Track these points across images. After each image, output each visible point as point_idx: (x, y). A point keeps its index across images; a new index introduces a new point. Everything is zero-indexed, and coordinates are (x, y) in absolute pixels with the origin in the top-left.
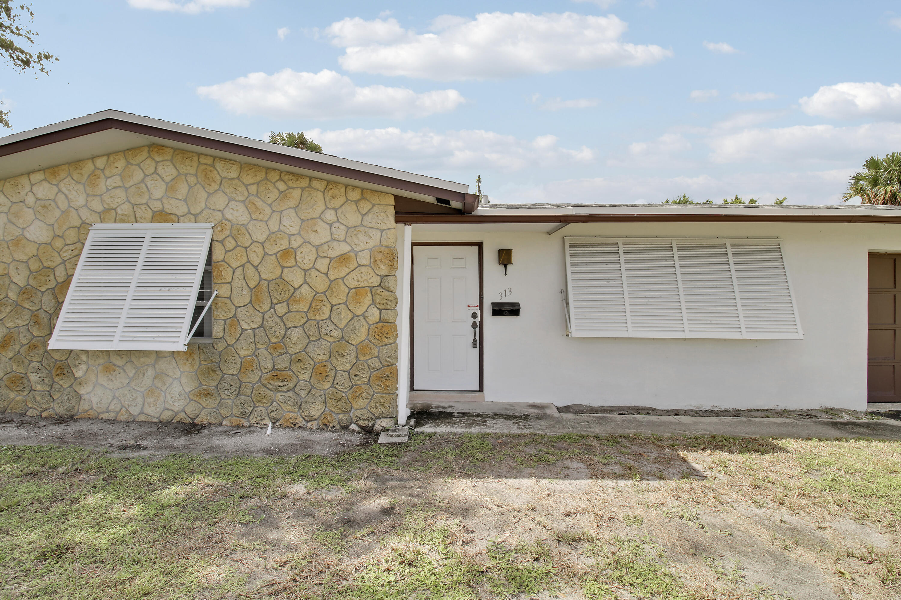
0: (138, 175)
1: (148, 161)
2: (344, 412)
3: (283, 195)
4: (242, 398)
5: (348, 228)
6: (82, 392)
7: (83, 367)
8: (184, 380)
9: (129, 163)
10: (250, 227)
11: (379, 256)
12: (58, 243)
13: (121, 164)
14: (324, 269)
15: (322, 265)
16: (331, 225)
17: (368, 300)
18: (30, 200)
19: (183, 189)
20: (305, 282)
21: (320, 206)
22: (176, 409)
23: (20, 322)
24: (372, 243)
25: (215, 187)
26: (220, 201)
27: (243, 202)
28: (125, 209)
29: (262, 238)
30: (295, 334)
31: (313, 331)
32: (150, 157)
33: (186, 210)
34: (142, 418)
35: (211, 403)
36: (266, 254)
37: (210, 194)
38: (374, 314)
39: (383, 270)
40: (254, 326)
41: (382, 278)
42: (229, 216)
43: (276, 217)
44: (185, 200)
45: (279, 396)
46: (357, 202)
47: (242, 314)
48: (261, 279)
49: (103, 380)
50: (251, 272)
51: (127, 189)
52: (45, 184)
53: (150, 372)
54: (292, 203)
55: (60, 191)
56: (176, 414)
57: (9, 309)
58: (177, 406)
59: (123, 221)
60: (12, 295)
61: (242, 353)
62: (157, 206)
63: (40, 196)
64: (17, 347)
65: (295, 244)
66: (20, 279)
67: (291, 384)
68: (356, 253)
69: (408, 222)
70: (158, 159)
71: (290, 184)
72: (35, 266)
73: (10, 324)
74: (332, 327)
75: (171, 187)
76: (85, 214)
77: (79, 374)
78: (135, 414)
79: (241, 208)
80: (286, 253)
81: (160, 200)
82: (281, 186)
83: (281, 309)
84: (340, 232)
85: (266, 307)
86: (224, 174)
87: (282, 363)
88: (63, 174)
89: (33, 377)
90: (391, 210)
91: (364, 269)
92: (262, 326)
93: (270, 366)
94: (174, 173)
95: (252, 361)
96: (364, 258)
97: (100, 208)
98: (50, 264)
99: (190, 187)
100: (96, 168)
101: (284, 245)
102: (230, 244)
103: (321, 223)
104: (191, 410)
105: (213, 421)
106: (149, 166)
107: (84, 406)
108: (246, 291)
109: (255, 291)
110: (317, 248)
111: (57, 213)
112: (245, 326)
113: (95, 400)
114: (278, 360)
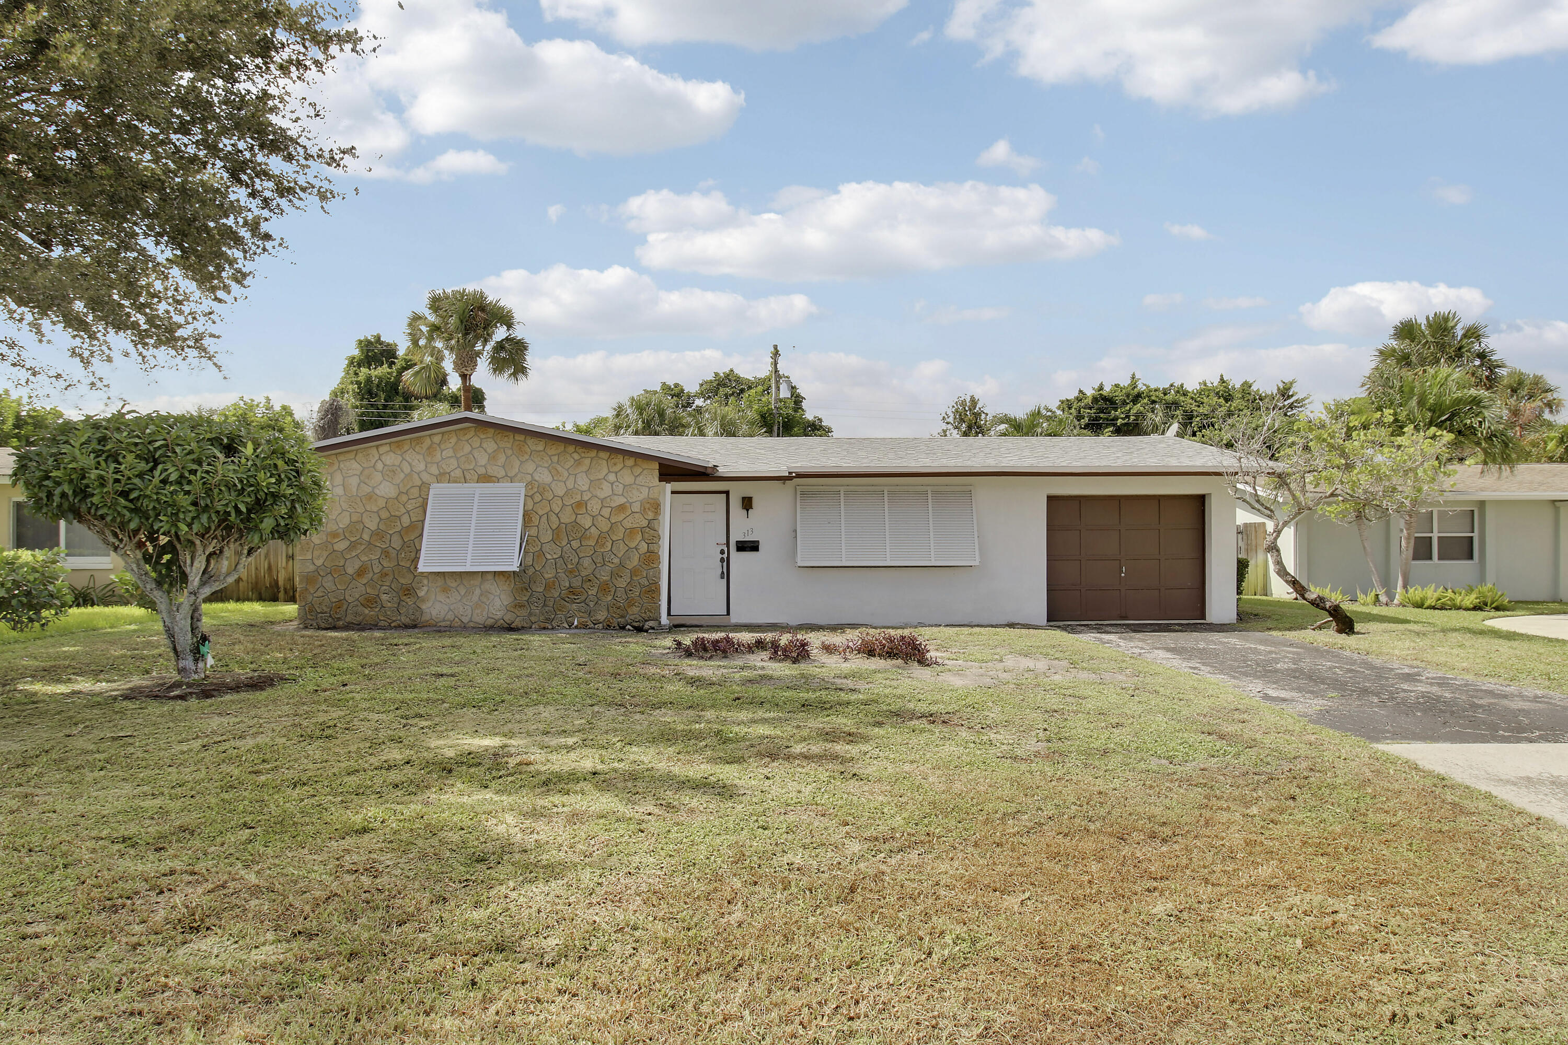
0: (467, 448)
1: (476, 438)
2: (622, 617)
3: (578, 463)
4: (547, 608)
5: (625, 486)
6: (423, 607)
7: (425, 589)
8: (503, 597)
9: (459, 439)
10: (553, 486)
11: (647, 506)
12: (404, 498)
13: (453, 440)
14: (607, 515)
15: (606, 512)
16: (612, 484)
17: (639, 537)
18: (380, 466)
19: (502, 459)
20: (593, 525)
21: (605, 471)
22: (497, 617)
23: (373, 557)
24: (642, 497)
25: (527, 457)
26: (530, 467)
27: (548, 468)
28: (458, 473)
29: (561, 494)
30: (587, 562)
31: (599, 560)
32: (476, 434)
33: (502, 473)
34: (472, 624)
35: (524, 612)
36: (564, 505)
37: (522, 462)
38: (644, 547)
39: (650, 515)
40: (555, 556)
41: (650, 521)
42: (537, 478)
43: (572, 478)
44: (503, 467)
45: (574, 606)
46: (631, 467)
47: (546, 548)
48: (560, 523)
49: (441, 597)
50: (554, 518)
51: (458, 459)
52: (392, 454)
53: (478, 592)
54: (585, 468)
55: (403, 459)
56: (497, 621)
57: (363, 547)
58: (499, 615)
59: (455, 482)
60: (366, 537)
61: (546, 576)
62: (482, 471)
63: (388, 463)
64: (371, 575)
65: (585, 498)
66: (372, 525)
67: (583, 598)
68: (631, 503)
69: (668, 481)
70: (482, 436)
71: (583, 455)
72: (385, 515)
73: (364, 558)
74: (613, 556)
75: (493, 457)
76: (426, 477)
77: (421, 594)
78: (465, 621)
79: (546, 472)
80: (579, 504)
81: (485, 466)
82: (576, 456)
83: (575, 544)
84: (619, 489)
85: (564, 543)
86: (534, 448)
87: (577, 582)
88: (406, 447)
89: (384, 597)
90: (657, 473)
91: (636, 515)
92: (561, 557)
93: (567, 585)
94: (495, 447)
95: (554, 582)
96: (636, 507)
97: (436, 472)
98: (397, 513)
99: (507, 457)
100: (432, 443)
101: (578, 498)
102: (538, 498)
103: (605, 483)
104: (509, 617)
105: (525, 625)
106: (476, 442)
107: (426, 617)
108: (550, 532)
109: (556, 532)
110: (602, 500)
111: (402, 476)
112: (549, 557)
113: (434, 613)
114: (574, 580)
